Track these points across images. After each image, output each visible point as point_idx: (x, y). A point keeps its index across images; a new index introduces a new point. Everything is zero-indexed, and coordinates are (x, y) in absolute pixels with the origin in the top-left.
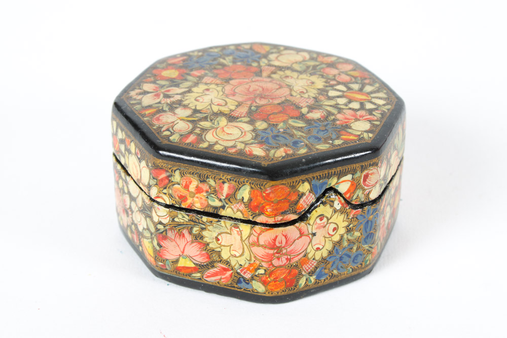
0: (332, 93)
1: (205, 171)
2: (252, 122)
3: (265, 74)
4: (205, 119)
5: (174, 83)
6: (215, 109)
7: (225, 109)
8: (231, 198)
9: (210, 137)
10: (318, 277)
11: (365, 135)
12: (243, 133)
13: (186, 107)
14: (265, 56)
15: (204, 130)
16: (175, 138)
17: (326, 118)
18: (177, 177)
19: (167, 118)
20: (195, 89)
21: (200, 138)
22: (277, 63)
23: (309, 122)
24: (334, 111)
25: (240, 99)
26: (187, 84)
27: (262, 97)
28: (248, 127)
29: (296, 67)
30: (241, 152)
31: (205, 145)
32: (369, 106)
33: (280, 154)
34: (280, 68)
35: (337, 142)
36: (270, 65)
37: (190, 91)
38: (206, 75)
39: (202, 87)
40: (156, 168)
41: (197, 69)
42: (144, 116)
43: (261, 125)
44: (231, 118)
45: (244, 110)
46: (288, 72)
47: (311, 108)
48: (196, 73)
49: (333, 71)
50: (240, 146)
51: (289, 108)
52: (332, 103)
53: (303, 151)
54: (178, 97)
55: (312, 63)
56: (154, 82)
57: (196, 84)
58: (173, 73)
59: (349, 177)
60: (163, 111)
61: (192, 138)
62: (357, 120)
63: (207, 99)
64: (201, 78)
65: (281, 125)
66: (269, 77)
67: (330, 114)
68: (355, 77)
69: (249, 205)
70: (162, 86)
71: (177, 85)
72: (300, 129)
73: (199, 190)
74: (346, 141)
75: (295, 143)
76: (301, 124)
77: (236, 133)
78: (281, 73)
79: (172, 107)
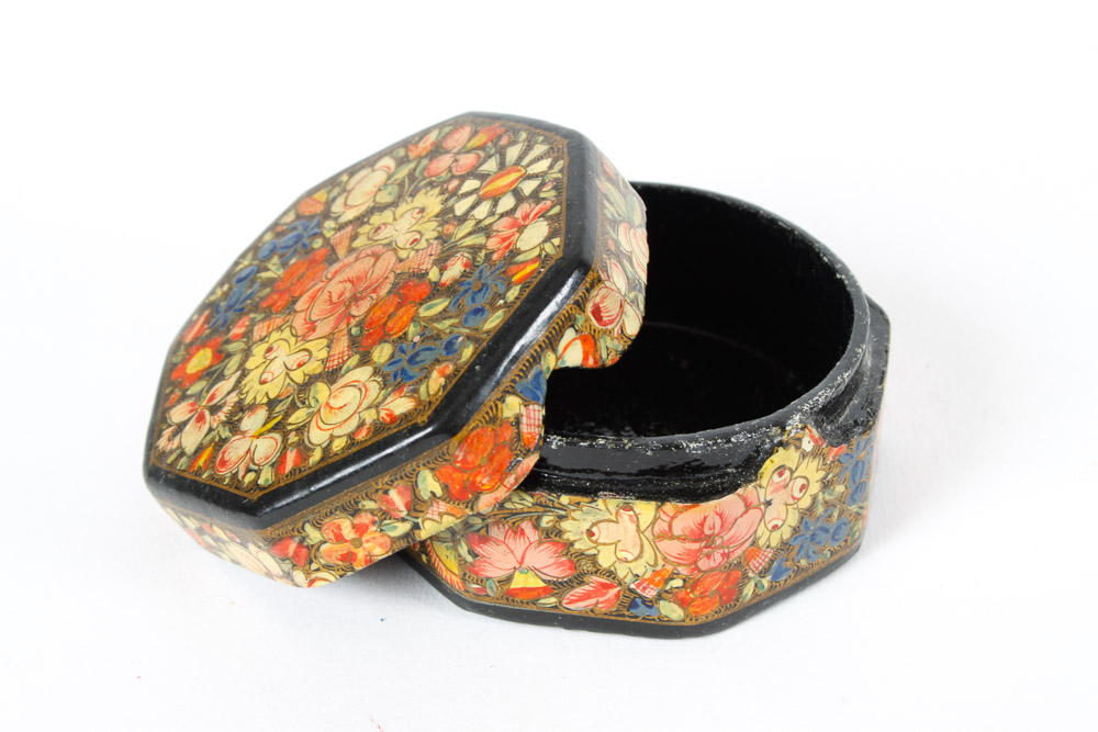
0: (461, 207)
1: (346, 497)
2: (365, 360)
3: (341, 252)
4: (293, 407)
5: (213, 375)
6: (298, 376)
7: (314, 367)
8: (416, 505)
9: (317, 436)
11: (549, 248)
12: (362, 389)
13: (253, 407)
14: (326, 215)
15: (302, 429)
16: (266, 477)
17: (471, 266)
18: (314, 535)
19: (236, 450)
20: (250, 365)
21: (304, 449)
22: (350, 215)
23: (450, 290)
24: (479, 239)
25: (324, 328)
26: (234, 362)
27: (356, 299)
28: (364, 373)
29: (384, 198)
30: (378, 427)
31: (317, 456)
32: (528, 187)
33: (435, 383)
34: (360, 220)
35: (512, 294)
36: (341, 227)
37: (243, 375)
38: (253, 323)
39: (259, 350)
40: (274, 543)
41: (234, 323)
42: (199, 473)
43: (382, 353)
44: (331, 375)
45: (343, 344)
46: (376, 219)
47: (442, 262)
48: (237, 330)
49: (444, 162)
50: (370, 416)
51: (412, 289)
52: (469, 226)
53: (468, 353)
54: (233, 398)
55: (404, 171)
56: (184, 397)
57: (247, 353)
58: (202, 359)
59: (570, 334)
60: (224, 441)
61: (291, 456)
62: (521, 229)
63: (277, 368)
64: (247, 335)
65: (412, 329)
66: (351, 250)
67: (475, 249)
68: (482, 147)
69: (449, 496)
70: (199, 396)
71: (221, 377)
72: (443, 315)
73: (360, 530)
74: (524, 283)
75: (449, 347)
76: (440, 304)
77: (349, 397)
78: (365, 229)
79: (233, 425)
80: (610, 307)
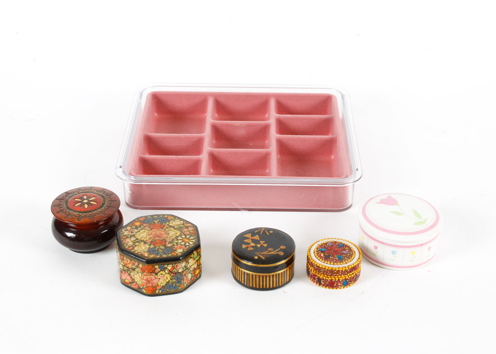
0: (180, 238)
1: (131, 258)
2: (150, 245)
3: (164, 228)
4: (138, 242)
5: (137, 227)
6: (143, 239)
7: (145, 240)
8: (137, 266)
9: (136, 248)
10: (162, 291)
11: (179, 254)
12: (146, 248)
13: (135, 237)
14: (169, 221)
15: (136, 246)
16: (127, 247)
17: (171, 246)
18: (125, 258)
19: (128, 240)
20: (141, 231)
21: (133, 249)
22: (171, 224)
23: (166, 247)
24: (175, 244)
25: (151, 236)
26: (140, 229)
27: (158, 237)
28: (148, 246)
29: (176, 227)
30: (142, 254)
31: (133, 251)
32: (187, 244)
33: (152, 256)
34: (170, 227)
35: (170, 255)
36: (168, 225)
37: (139, 232)
38: (147, 226)
39: (144, 230)
40: (120, 255)
41: (146, 223)
42: (122, 238)
43: (152, 246)
44: (145, 243)
45: (150, 240)
46: (172, 229)
47: (169, 243)
48: (145, 225)
49: (186, 230)
50: (142, 252)
51: (163, 242)
52: (177, 241)
53: (158, 256)
54: (134, 233)
55: (181, 226)
56: (131, 227)
57: (142, 229)
58: (138, 224)
59: (171, 265)
60: (128, 237)
61: (131, 248)
62: (180, 248)
63: (142, 235)
64: (145, 227)
65: (158, 247)
66: (165, 229)
67: (174, 245)
68: (191, 233)
69: (141, 269)
70: (133, 228)
71: (137, 229)
72: (162, 249)
73: (130, 263)
74: (172, 255)
75: (158, 254)
76: (163, 248)
77: (144, 248)
78: (169, 228)
79: (131, 237)
80: (179, 267)
